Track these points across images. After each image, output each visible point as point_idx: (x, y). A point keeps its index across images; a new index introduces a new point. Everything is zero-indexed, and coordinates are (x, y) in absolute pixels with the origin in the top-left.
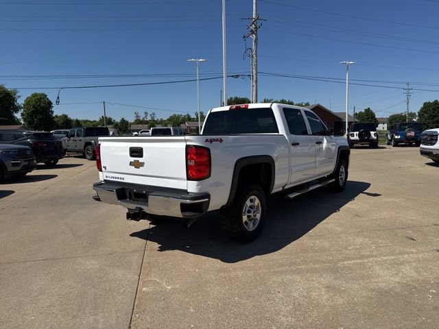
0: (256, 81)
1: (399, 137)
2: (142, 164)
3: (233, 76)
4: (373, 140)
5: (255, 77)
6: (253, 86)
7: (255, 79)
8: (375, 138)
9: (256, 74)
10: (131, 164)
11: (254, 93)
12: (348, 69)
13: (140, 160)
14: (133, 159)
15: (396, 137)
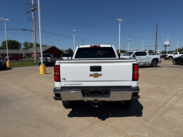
0: (35, 33)
3: (23, 30)
5: (34, 31)
6: (34, 35)
7: (34, 32)
9: (35, 30)
11: (35, 39)
12: (74, 33)
13: (99, 73)
14: (93, 73)
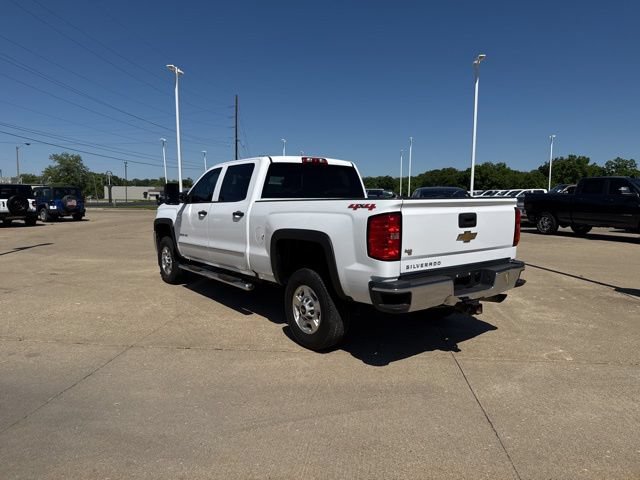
1: (55, 208)
2: (473, 236)
4: (32, 212)
8: (35, 209)
10: (461, 237)
13: (472, 230)
14: (463, 231)
15: (51, 207)
